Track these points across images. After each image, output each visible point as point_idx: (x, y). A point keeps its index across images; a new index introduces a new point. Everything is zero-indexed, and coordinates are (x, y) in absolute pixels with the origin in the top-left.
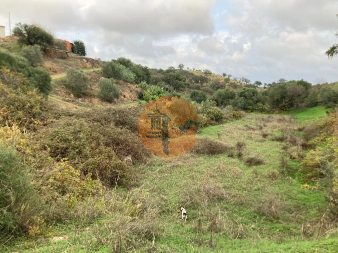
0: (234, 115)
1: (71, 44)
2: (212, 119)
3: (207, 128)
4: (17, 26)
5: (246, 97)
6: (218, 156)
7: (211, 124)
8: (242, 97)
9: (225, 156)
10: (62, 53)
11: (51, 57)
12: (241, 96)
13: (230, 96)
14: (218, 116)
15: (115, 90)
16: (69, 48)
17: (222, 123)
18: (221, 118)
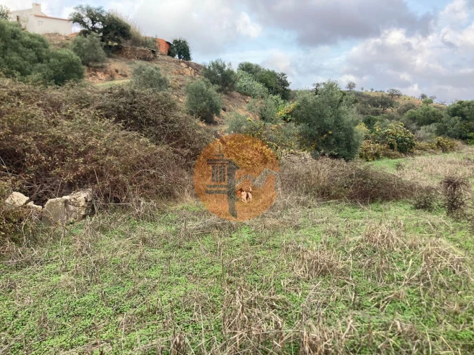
0: (439, 144)
1: (167, 43)
2: (392, 147)
3: (379, 162)
4: (77, 12)
5: (463, 116)
6: (382, 206)
7: (389, 156)
8: (456, 117)
9: (408, 206)
10: (145, 51)
11: (127, 57)
12: (454, 115)
13: (432, 118)
14: (403, 140)
15: (210, 99)
16: (163, 49)
17: (412, 154)
18: (412, 145)
